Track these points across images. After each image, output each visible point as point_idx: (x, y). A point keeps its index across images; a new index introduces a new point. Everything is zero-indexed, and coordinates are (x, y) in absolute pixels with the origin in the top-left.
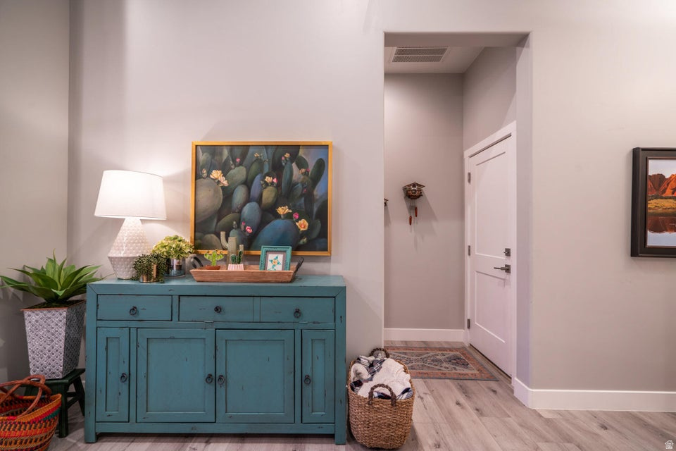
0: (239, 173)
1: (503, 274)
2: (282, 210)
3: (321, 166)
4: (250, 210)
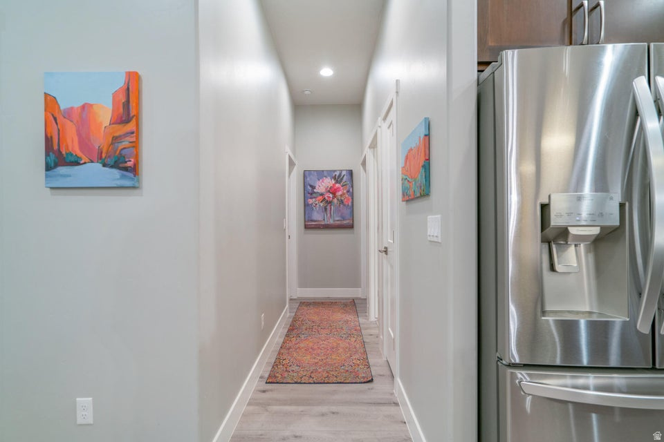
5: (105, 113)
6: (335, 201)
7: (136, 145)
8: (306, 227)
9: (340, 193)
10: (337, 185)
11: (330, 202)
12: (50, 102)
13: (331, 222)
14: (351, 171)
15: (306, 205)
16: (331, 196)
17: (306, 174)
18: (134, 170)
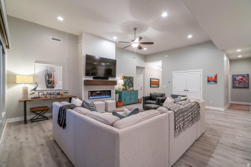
0: (127, 79)
1: (141, 90)
2: (130, 83)
3: (133, 79)
4: (127, 83)
5: (214, 77)
6: (243, 81)
7: (217, 80)
8: (233, 88)
9: (244, 80)
10: (243, 78)
11: (241, 82)
12: (208, 77)
13: (241, 86)
14: (248, 74)
15: (233, 83)
16: (241, 80)
17: (233, 76)
18: (217, 82)
